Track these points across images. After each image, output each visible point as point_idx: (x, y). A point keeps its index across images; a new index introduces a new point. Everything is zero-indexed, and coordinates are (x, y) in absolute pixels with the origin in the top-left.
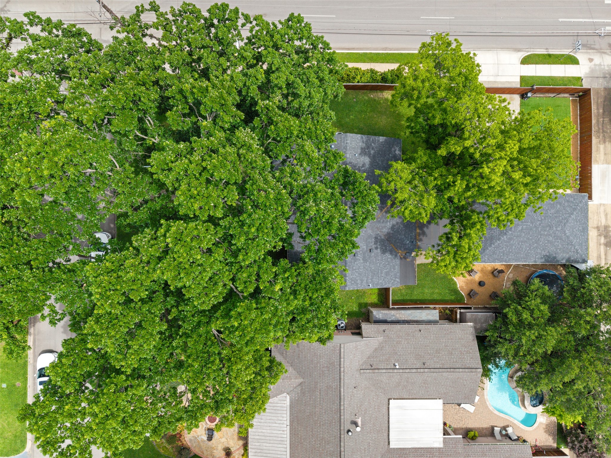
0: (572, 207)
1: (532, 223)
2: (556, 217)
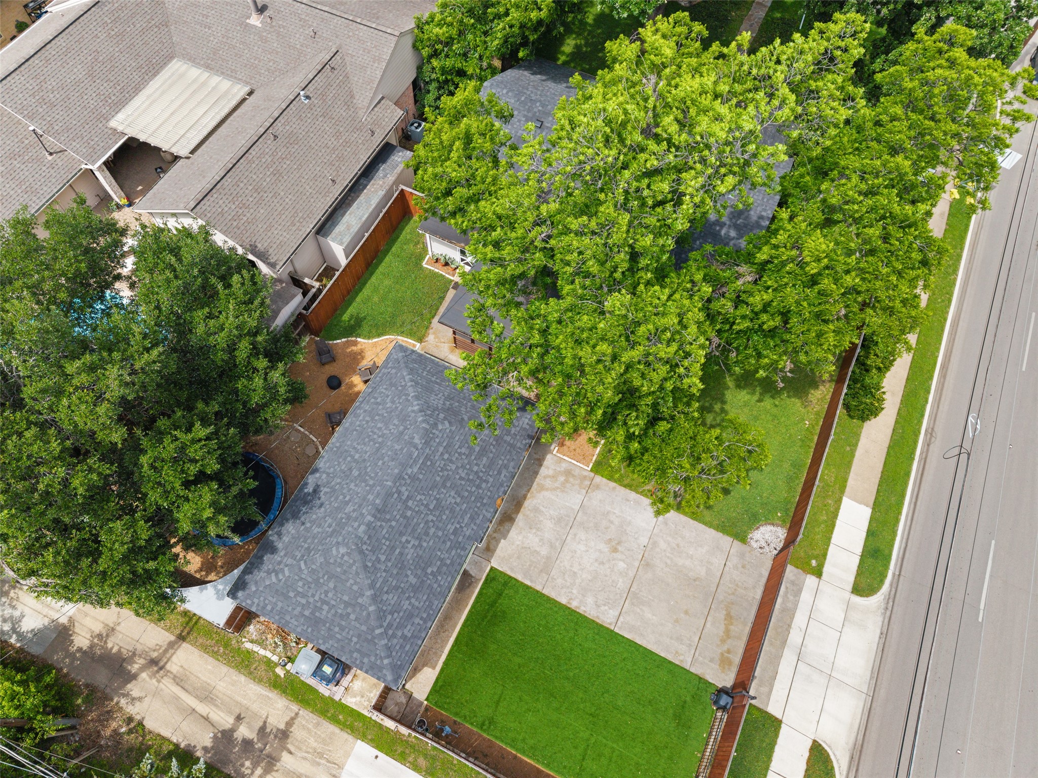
0: (392, 613)
1: (413, 478)
2: (393, 549)
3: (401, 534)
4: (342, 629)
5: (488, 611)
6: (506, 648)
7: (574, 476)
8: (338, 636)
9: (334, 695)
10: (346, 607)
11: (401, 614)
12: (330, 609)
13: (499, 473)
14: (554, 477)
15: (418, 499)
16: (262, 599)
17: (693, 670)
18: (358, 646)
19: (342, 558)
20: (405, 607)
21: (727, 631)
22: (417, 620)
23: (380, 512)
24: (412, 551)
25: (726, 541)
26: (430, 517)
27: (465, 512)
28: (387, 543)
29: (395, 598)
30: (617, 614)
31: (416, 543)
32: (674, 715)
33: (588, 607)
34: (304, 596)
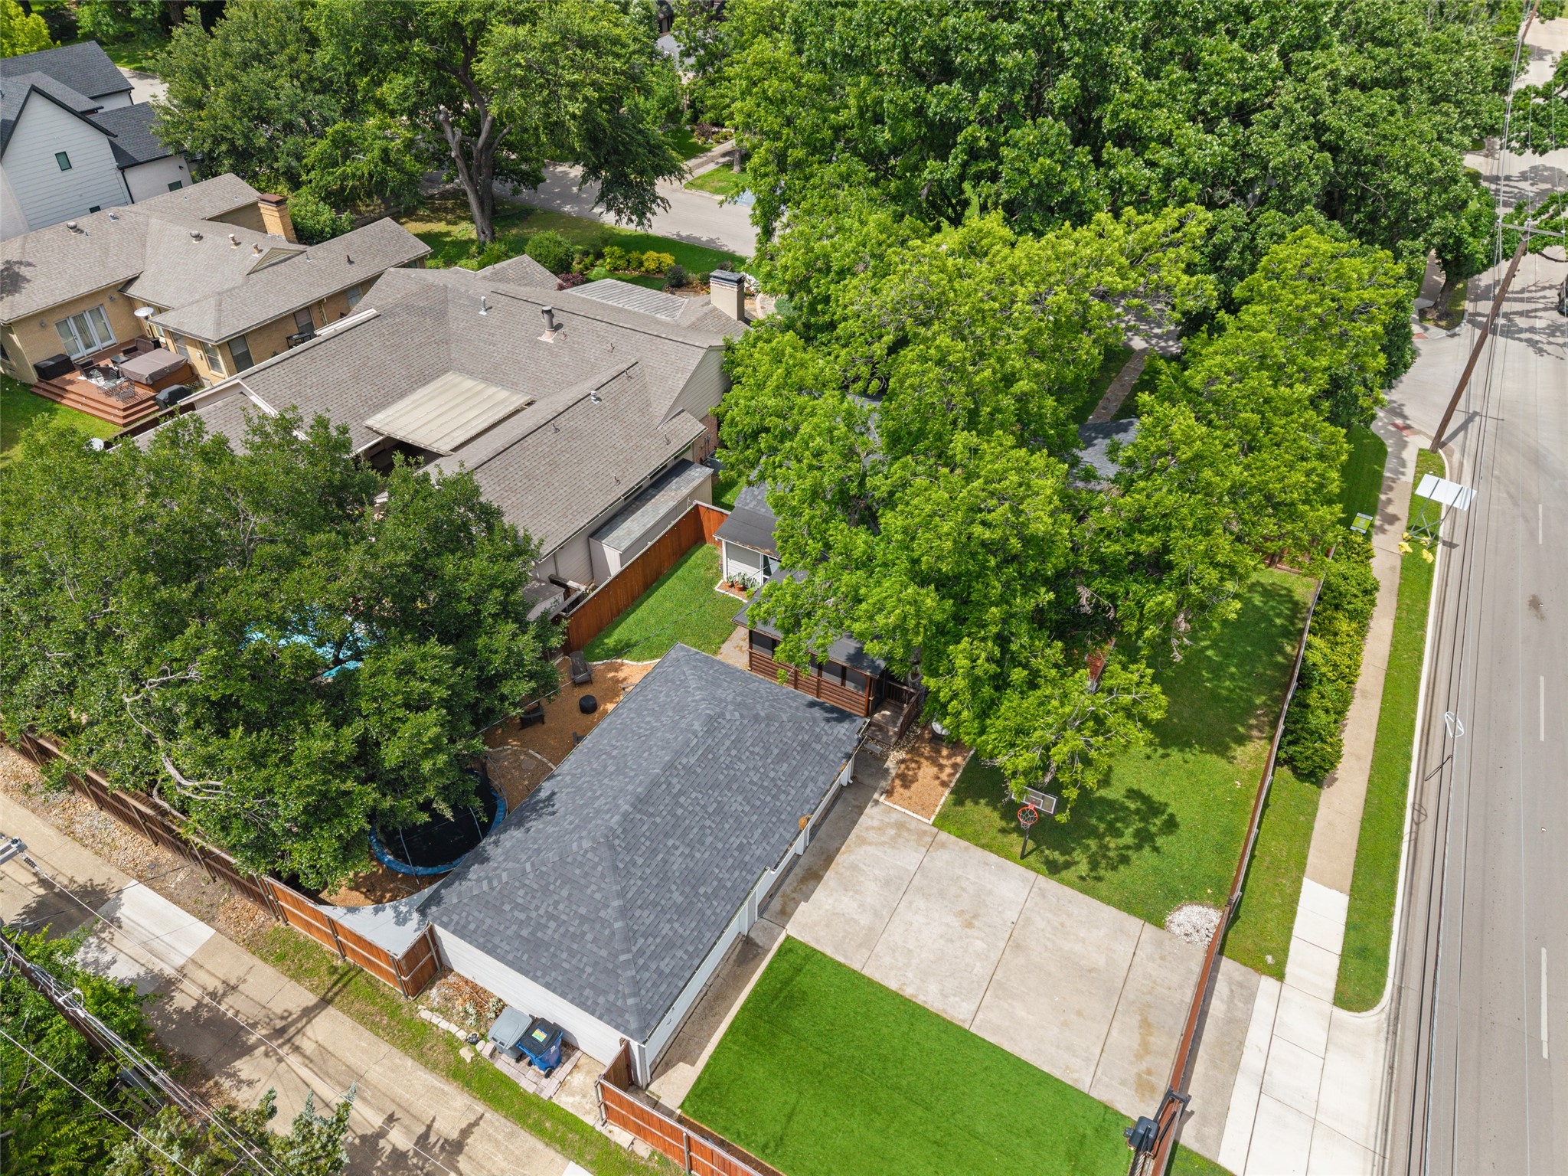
0: (645, 936)
1: (689, 770)
2: (654, 852)
3: (667, 835)
4: (572, 954)
5: (781, 990)
6: (805, 1040)
7: (908, 830)
8: (565, 965)
9: (542, 1091)
10: (581, 924)
11: (658, 940)
12: (559, 926)
13: (804, 786)
14: (880, 829)
15: (693, 795)
16: (464, 914)
17: (1094, 1094)
18: (592, 980)
19: (584, 856)
20: (664, 932)
21: (1145, 1045)
22: (680, 953)
23: (641, 803)
24: (680, 860)
25: (1134, 924)
26: (708, 823)
27: (755, 826)
28: (648, 843)
29: (652, 917)
30: (974, 1008)
31: (687, 852)
32: (1068, 1153)
33: (930, 996)
34: (524, 909)
